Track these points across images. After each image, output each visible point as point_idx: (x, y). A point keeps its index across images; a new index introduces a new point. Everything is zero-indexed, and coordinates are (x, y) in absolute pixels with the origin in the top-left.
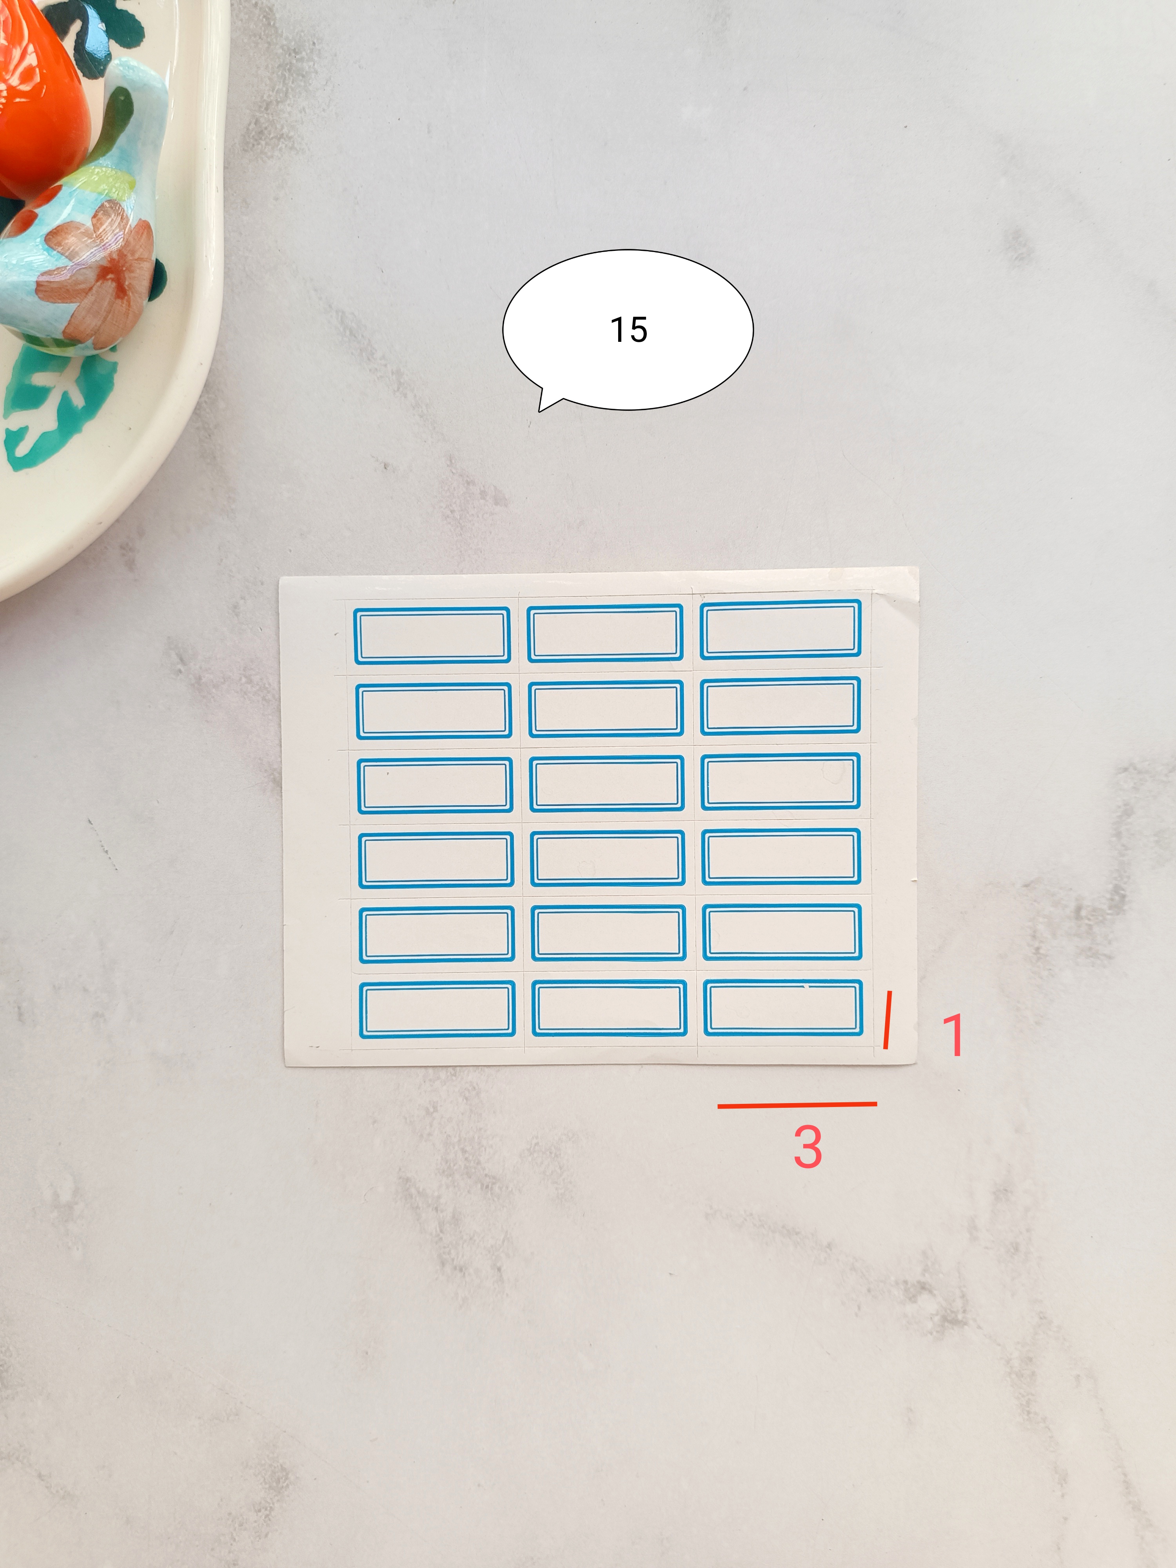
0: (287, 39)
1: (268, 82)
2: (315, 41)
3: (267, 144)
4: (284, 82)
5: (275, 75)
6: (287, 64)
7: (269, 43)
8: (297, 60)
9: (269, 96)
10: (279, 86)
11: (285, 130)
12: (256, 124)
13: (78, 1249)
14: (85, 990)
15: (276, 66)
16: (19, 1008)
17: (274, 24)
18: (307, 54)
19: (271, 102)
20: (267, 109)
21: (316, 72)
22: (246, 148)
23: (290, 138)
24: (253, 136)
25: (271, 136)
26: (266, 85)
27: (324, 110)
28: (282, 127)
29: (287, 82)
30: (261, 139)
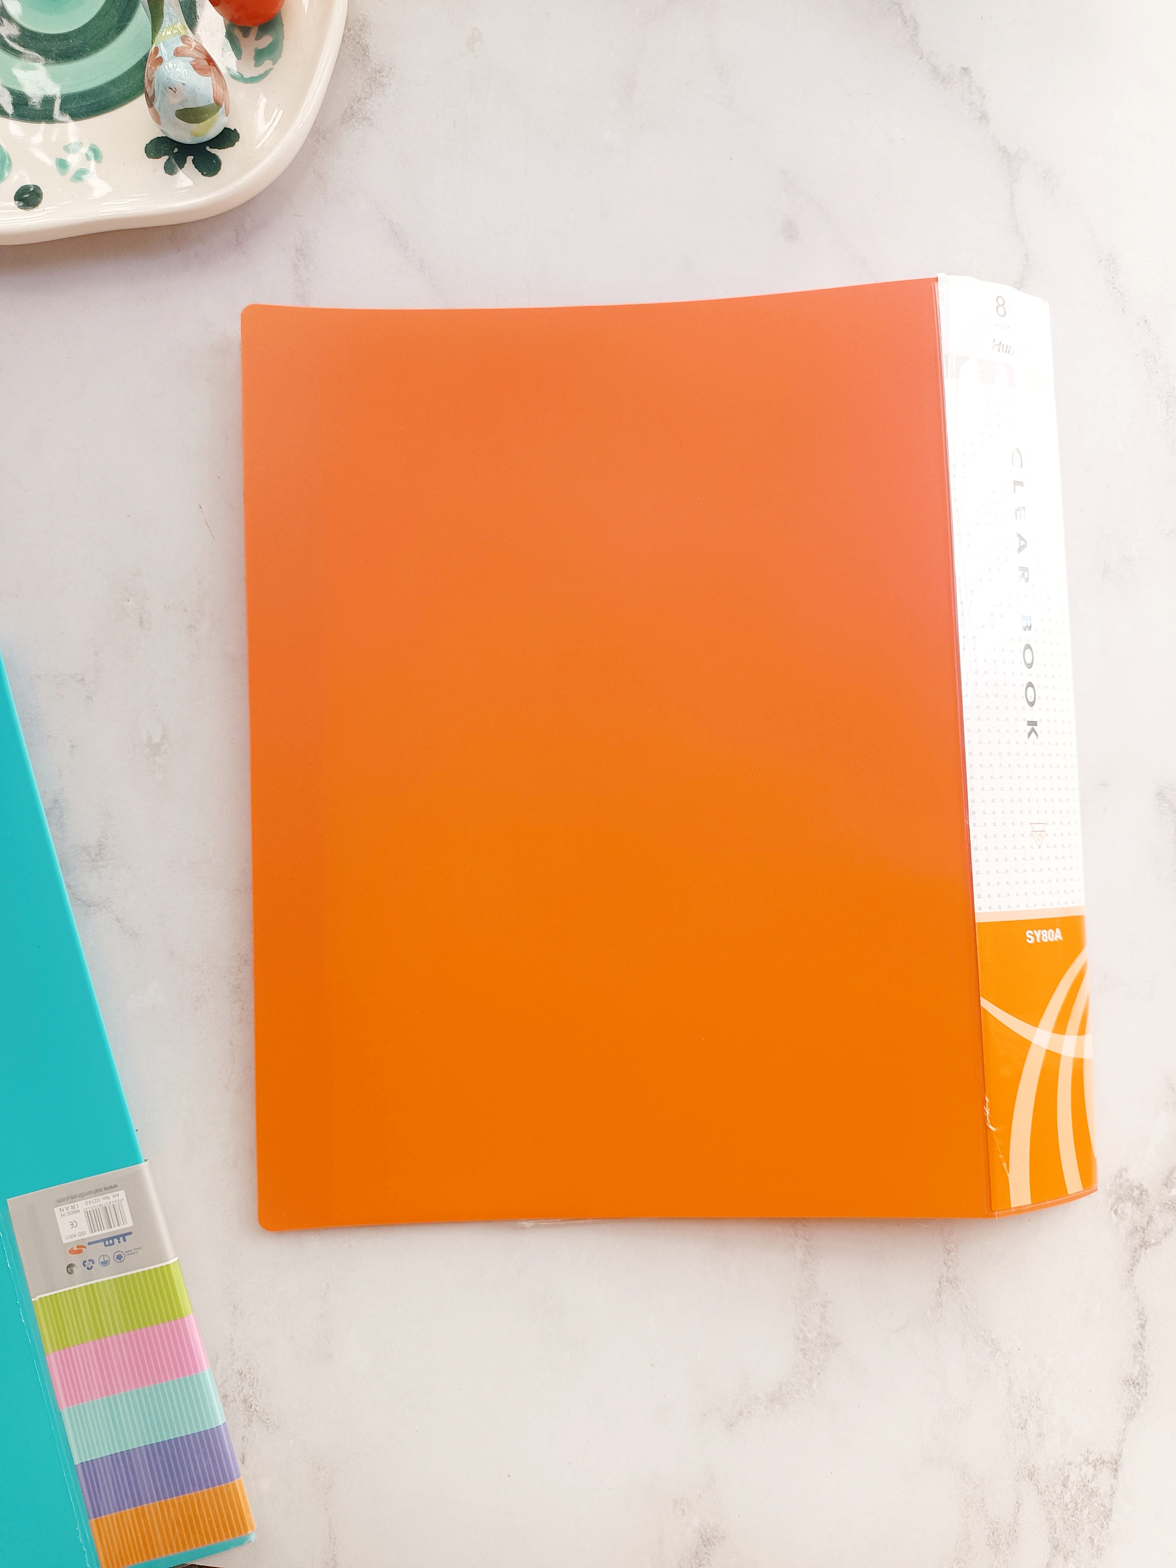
0: (375, 64)
1: (361, 86)
2: (392, 67)
3: (356, 121)
4: (370, 88)
5: (365, 83)
6: (373, 78)
7: (364, 65)
8: (380, 77)
9: (361, 94)
10: (367, 90)
11: (368, 115)
12: (351, 109)
13: (160, 774)
14: (185, 610)
15: (367, 78)
16: (141, 618)
17: (368, 55)
18: (386, 74)
19: (361, 98)
20: (358, 101)
21: (391, 85)
22: (343, 122)
23: (370, 119)
24: (348, 116)
25: (360, 117)
26: (359, 88)
27: (393, 106)
28: (367, 112)
29: (372, 88)
30: (353, 118)
